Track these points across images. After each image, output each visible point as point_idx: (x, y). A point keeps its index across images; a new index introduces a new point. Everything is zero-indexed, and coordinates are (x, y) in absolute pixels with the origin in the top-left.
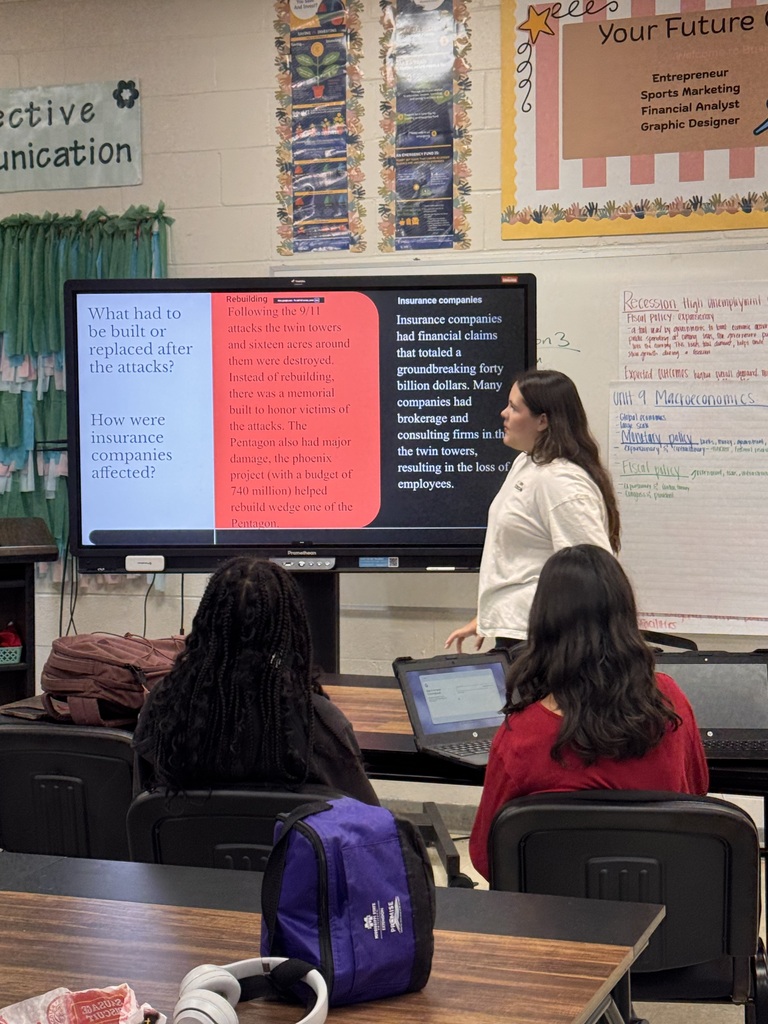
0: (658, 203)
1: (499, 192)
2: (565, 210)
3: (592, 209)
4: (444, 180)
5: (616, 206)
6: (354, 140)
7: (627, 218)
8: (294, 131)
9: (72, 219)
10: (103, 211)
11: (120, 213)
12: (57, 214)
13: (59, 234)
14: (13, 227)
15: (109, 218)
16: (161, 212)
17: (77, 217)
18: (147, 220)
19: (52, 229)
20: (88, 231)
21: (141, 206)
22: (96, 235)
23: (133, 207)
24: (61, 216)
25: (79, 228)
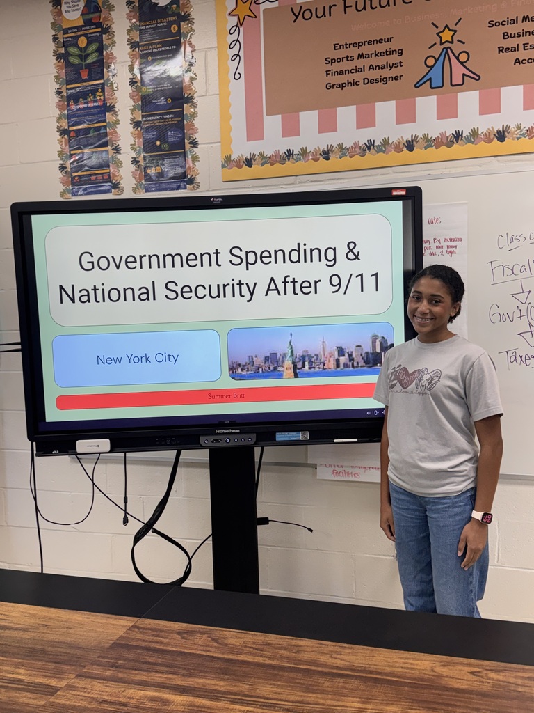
0: (341, 147)
1: (220, 144)
2: (269, 156)
3: (289, 154)
4: (178, 137)
5: (308, 152)
6: (111, 109)
7: (316, 160)
8: (68, 105)
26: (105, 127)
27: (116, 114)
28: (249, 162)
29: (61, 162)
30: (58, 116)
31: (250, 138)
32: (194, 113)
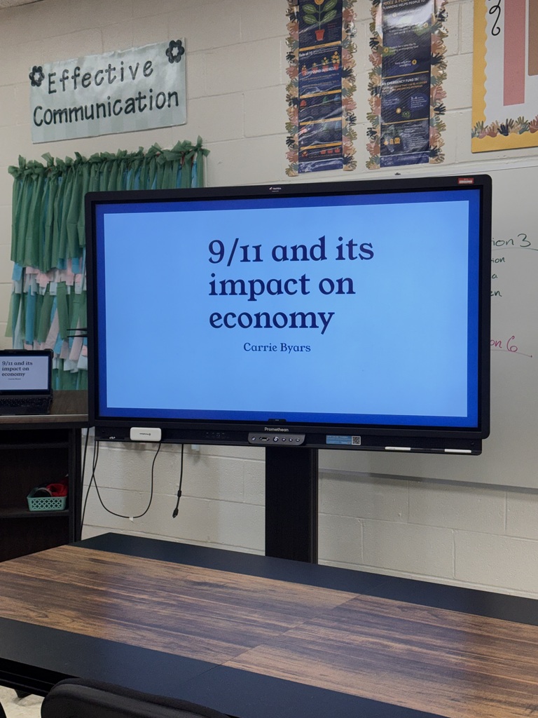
1: (471, 110)
2: (529, 121)
4: (422, 103)
6: (348, 74)
8: (300, 71)
9: (137, 155)
10: (157, 147)
11: (170, 148)
12: (126, 152)
13: (127, 167)
14: (97, 163)
15: (162, 152)
16: (199, 145)
17: (140, 153)
18: (189, 152)
19: (122, 164)
20: (148, 163)
21: (185, 142)
22: (152, 166)
23: (179, 142)
24: (129, 153)
25: (141, 162)
26: (340, 94)
27: (353, 79)
28: (504, 130)
29: (289, 135)
30: (289, 83)
31: (507, 102)
32: (442, 75)
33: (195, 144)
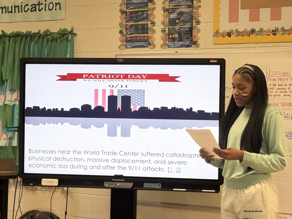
0: (283, 29)
1: (213, 23)
2: (241, 31)
3: (253, 31)
4: (189, 18)
5: (264, 30)
7: (269, 35)
9: (37, 34)
10: (48, 30)
11: (56, 31)
12: (31, 32)
13: (31, 39)
14: (14, 37)
15: (51, 33)
16: (72, 31)
17: (39, 33)
18: (66, 34)
19: (28, 38)
20: (43, 38)
21: (64, 29)
22: (45, 40)
23: (61, 29)
24: (32, 32)
25: (39, 37)
26: (148, 11)
27: (154, 4)
28: (229, 35)
29: (121, 29)
30: (121, 3)
31: (230, 21)
33: (69, 30)
